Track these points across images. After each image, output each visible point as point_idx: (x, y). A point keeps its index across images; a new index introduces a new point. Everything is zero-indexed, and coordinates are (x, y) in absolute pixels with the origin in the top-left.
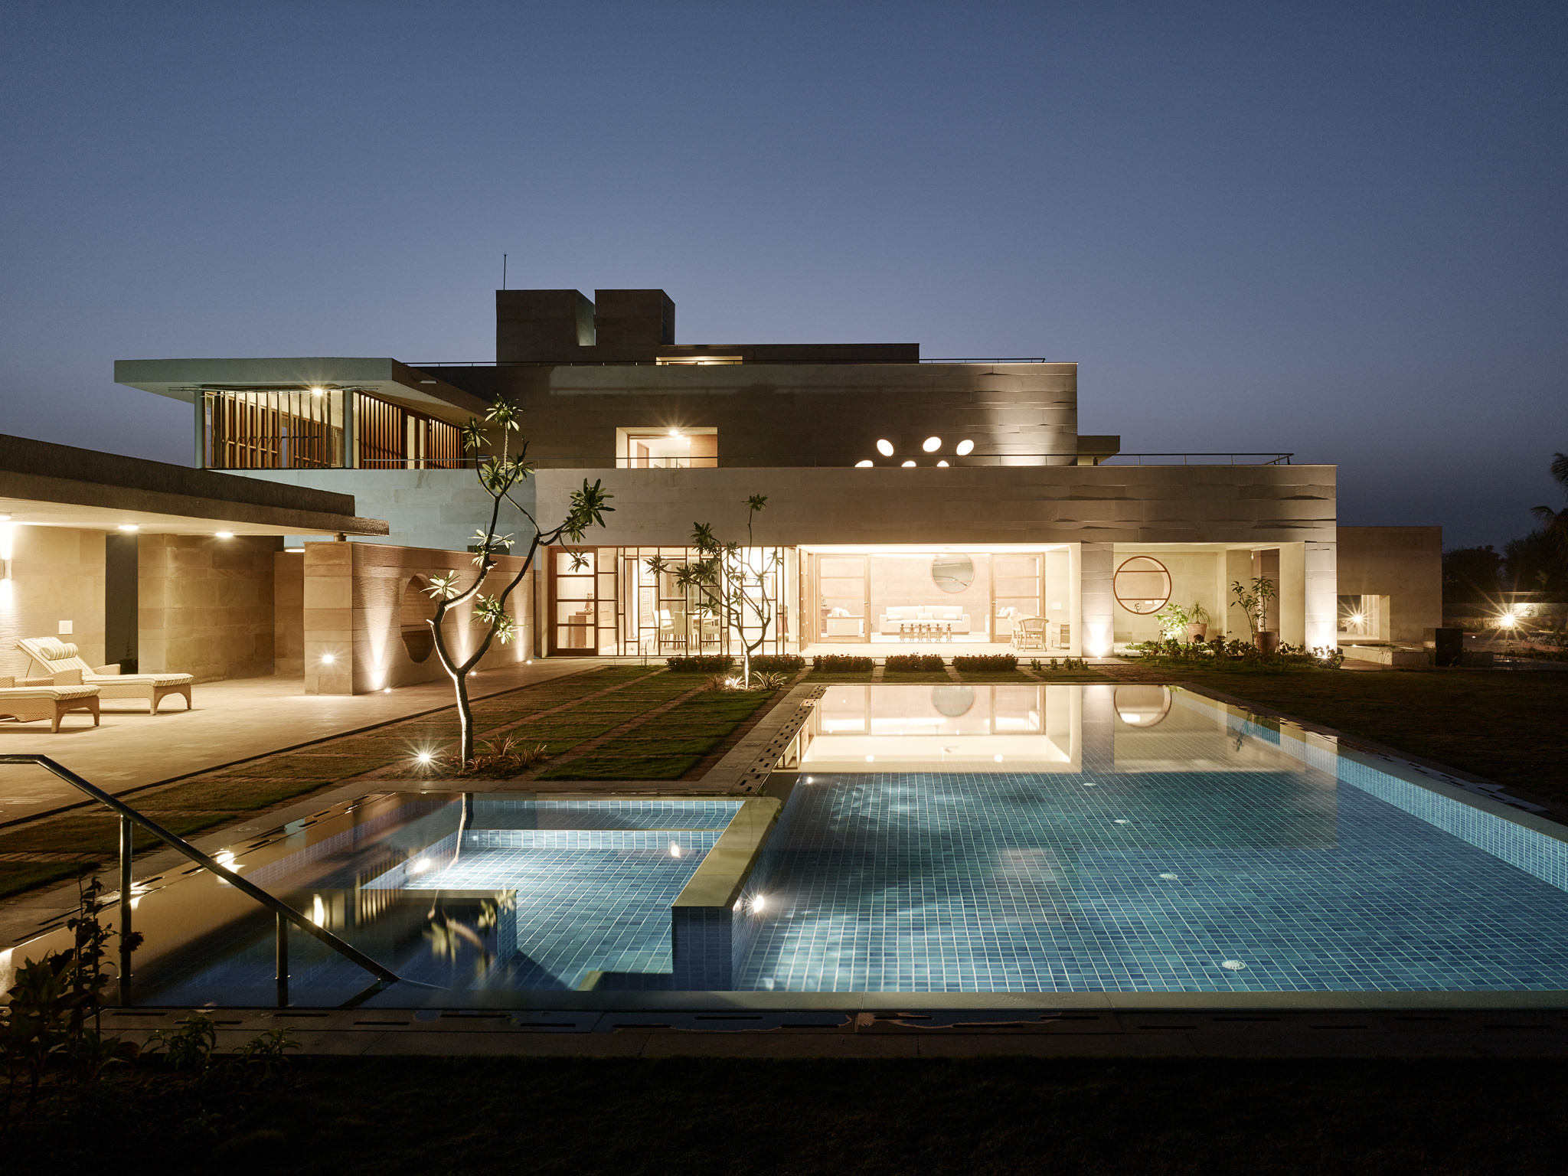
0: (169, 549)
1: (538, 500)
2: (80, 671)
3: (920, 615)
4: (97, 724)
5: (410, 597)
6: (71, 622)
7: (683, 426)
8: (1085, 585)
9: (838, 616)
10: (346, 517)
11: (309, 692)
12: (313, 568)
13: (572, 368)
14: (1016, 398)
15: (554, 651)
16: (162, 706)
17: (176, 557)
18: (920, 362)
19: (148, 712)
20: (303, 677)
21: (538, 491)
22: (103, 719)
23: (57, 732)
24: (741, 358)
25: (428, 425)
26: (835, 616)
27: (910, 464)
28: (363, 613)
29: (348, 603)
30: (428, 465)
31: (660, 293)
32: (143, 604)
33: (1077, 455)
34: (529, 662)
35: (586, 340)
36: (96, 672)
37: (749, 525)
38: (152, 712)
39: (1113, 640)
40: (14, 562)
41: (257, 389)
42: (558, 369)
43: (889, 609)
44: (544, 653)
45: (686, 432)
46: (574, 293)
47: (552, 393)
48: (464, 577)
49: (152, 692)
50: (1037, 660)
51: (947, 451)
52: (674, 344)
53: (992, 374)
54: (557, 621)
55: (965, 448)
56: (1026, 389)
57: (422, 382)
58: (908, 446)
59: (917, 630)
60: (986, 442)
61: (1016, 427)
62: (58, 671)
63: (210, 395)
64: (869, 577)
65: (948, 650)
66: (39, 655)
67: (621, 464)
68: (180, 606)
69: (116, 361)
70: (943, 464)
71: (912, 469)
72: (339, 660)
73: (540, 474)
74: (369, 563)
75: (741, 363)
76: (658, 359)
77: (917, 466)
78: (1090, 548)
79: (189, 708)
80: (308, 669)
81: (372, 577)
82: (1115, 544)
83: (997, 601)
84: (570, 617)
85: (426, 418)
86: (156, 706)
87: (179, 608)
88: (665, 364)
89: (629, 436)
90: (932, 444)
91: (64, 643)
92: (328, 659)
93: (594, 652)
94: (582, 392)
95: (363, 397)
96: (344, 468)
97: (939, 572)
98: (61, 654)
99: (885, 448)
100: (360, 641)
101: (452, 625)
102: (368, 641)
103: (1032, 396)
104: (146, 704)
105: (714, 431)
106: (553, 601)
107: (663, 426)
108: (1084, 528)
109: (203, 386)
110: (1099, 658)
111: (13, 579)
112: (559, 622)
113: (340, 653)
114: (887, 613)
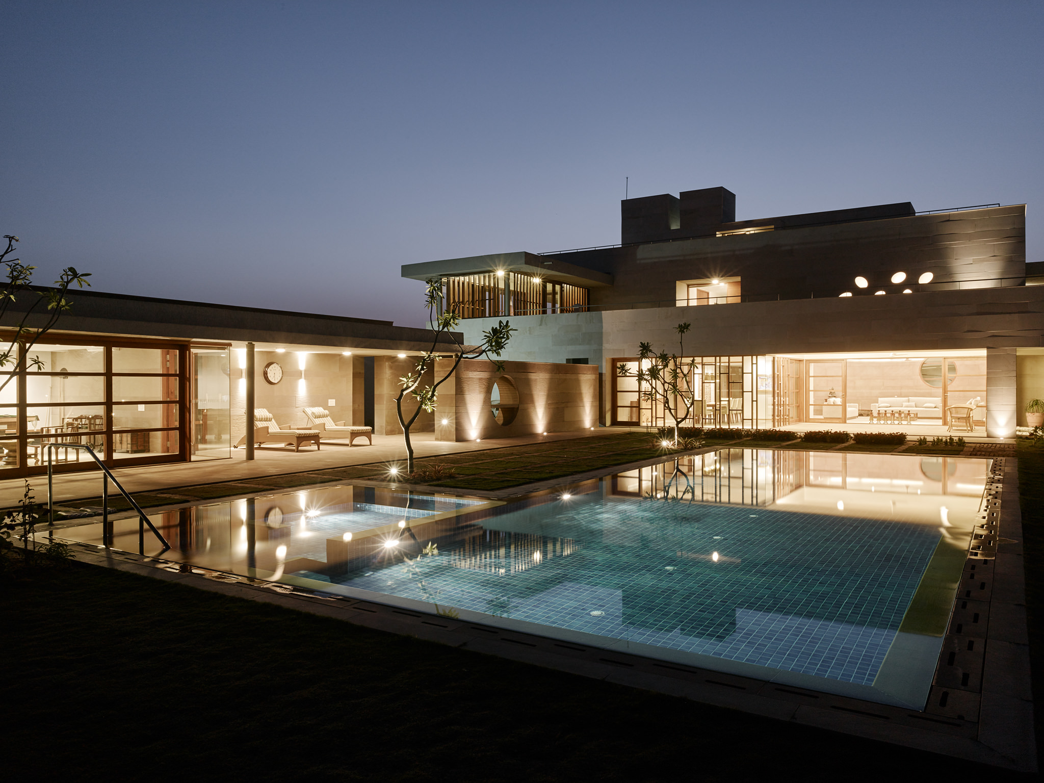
0: (387, 363)
1: (604, 330)
2: (324, 424)
3: (905, 404)
4: (319, 449)
5: (505, 389)
6: (334, 400)
7: (722, 277)
8: (991, 380)
9: (833, 404)
10: (451, 345)
11: (437, 439)
12: (439, 372)
13: (651, 245)
14: (970, 237)
15: (615, 422)
16: (354, 443)
17: (391, 368)
18: (916, 214)
19: (348, 445)
20: (433, 431)
21: (604, 325)
22: (321, 447)
23: (297, 452)
24: (773, 227)
25: (562, 288)
26: (829, 404)
27: (881, 293)
28: (463, 397)
29: (453, 392)
30: (562, 311)
31: (721, 189)
32: (376, 392)
33: (1025, 277)
34: (592, 429)
35: (675, 226)
36: (336, 425)
37: (681, 343)
38: (350, 445)
39: (1016, 425)
40: (305, 371)
41: (464, 275)
42: (641, 247)
43: (880, 399)
44: (608, 422)
45: (726, 281)
46: (667, 196)
47: (638, 262)
48: (541, 377)
49: (349, 436)
50: (940, 438)
51: (911, 282)
52: (735, 221)
53: (949, 220)
54: (617, 404)
55: (926, 278)
56: (977, 230)
57: (545, 263)
58: (879, 279)
59: (897, 415)
60: (944, 273)
61: (970, 259)
62: (317, 423)
63: (444, 280)
64: (846, 376)
65: (913, 430)
66: (311, 415)
67: (679, 304)
68: (393, 393)
69: (402, 266)
70: (908, 291)
71: (882, 295)
72: (450, 422)
73: (606, 314)
74: (467, 369)
75: (773, 230)
76: (717, 233)
77: (886, 294)
78: (995, 352)
79: (371, 444)
80: (436, 426)
81: (470, 378)
82: (1018, 349)
83: (949, 394)
84: (631, 402)
85: (560, 284)
86: (351, 443)
87: (393, 394)
88: (724, 235)
89: (688, 286)
90: (899, 278)
91: (325, 410)
92: (445, 422)
93: (637, 424)
94: (656, 260)
95: (516, 274)
96: (505, 316)
97: (927, 373)
98: (320, 416)
99: (861, 282)
100: (461, 412)
101: (531, 405)
102: (467, 413)
103: (984, 235)
104: (347, 441)
105: (739, 279)
106: (615, 392)
107: (709, 278)
108: (989, 337)
109: (441, 275)
110: (1002, 439)
111: (305, 379)
112: (619, 405)
113: (450, 419)
114: (879, 402)
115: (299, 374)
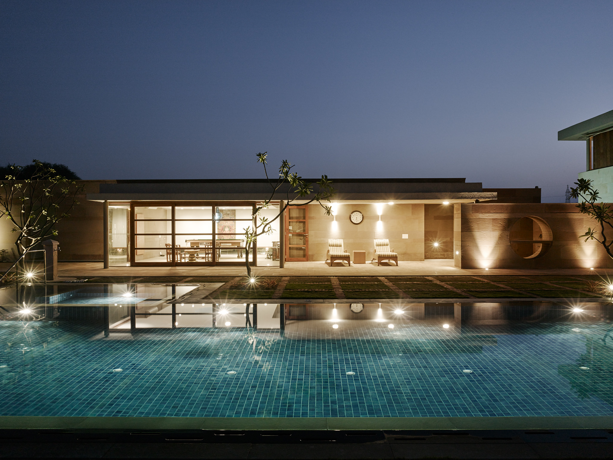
6: (407, 235)
11: (455, 266)
28: (471, 233)
29: (460, 230)
40: (382, 215)
72: (460, 253)
74: (477, 212)
80: (454, 256)
86: (379, 263)
92: (457, 252)
98: (381, 244)
100: (469, 246)
102: (476, 246)
111: (382, 221)
113: (460, 250)
115: (376, 218)
